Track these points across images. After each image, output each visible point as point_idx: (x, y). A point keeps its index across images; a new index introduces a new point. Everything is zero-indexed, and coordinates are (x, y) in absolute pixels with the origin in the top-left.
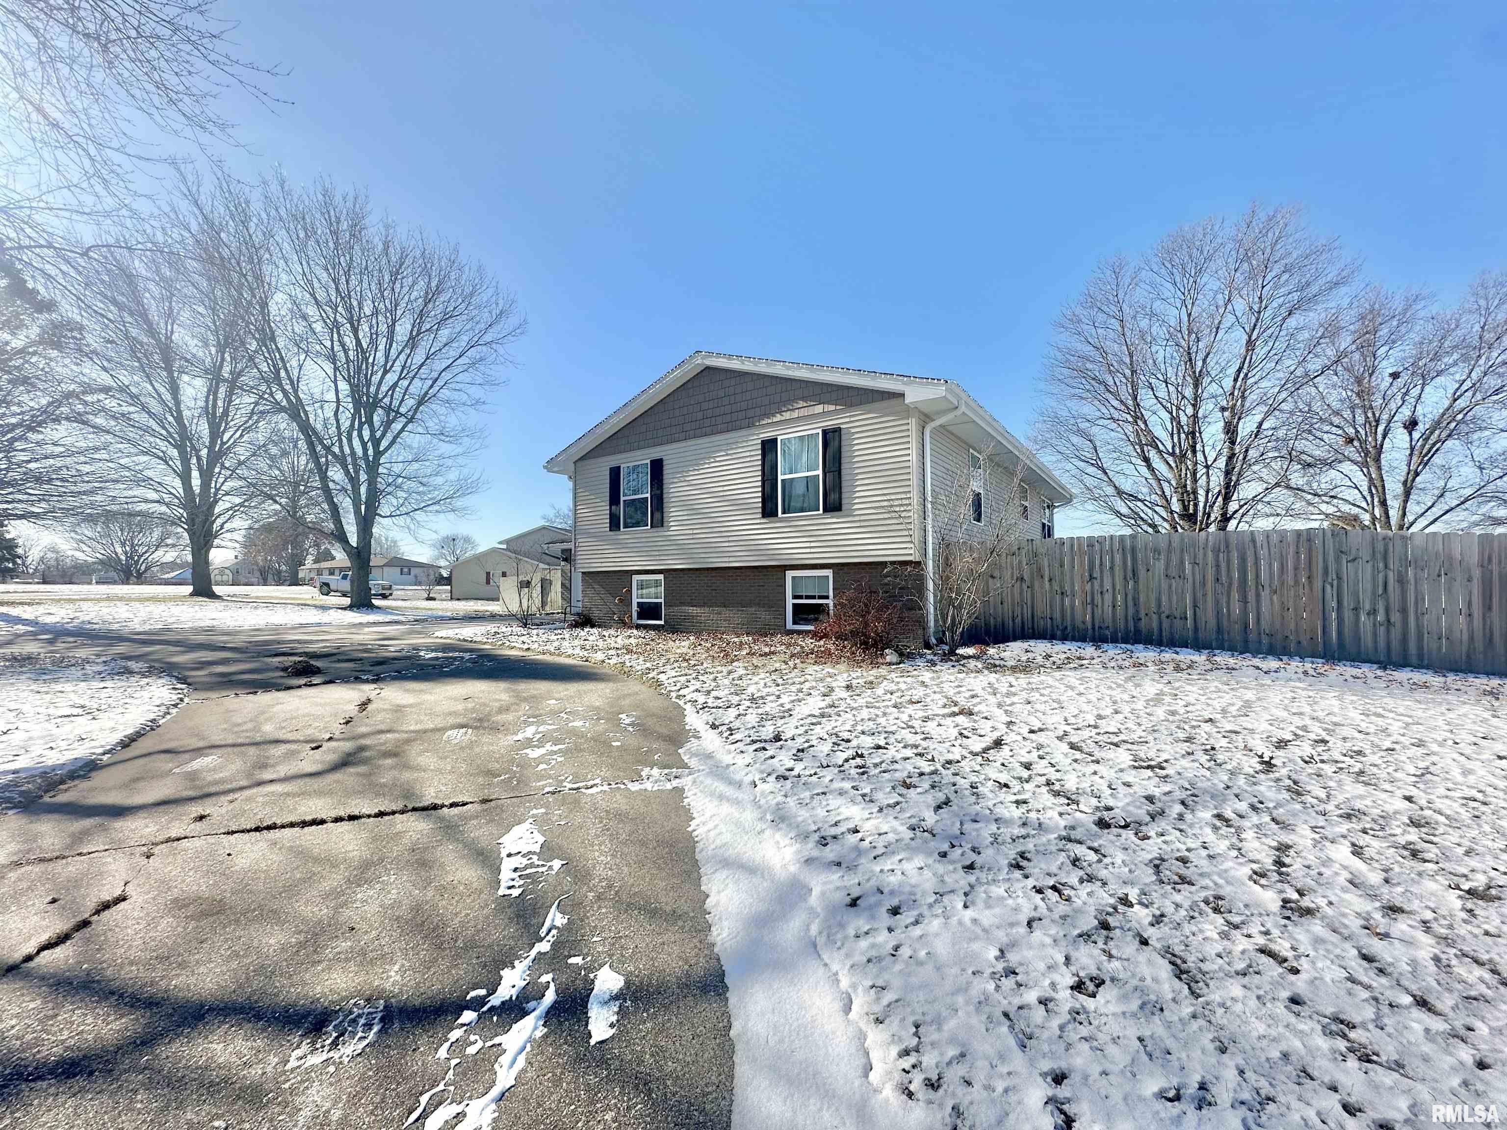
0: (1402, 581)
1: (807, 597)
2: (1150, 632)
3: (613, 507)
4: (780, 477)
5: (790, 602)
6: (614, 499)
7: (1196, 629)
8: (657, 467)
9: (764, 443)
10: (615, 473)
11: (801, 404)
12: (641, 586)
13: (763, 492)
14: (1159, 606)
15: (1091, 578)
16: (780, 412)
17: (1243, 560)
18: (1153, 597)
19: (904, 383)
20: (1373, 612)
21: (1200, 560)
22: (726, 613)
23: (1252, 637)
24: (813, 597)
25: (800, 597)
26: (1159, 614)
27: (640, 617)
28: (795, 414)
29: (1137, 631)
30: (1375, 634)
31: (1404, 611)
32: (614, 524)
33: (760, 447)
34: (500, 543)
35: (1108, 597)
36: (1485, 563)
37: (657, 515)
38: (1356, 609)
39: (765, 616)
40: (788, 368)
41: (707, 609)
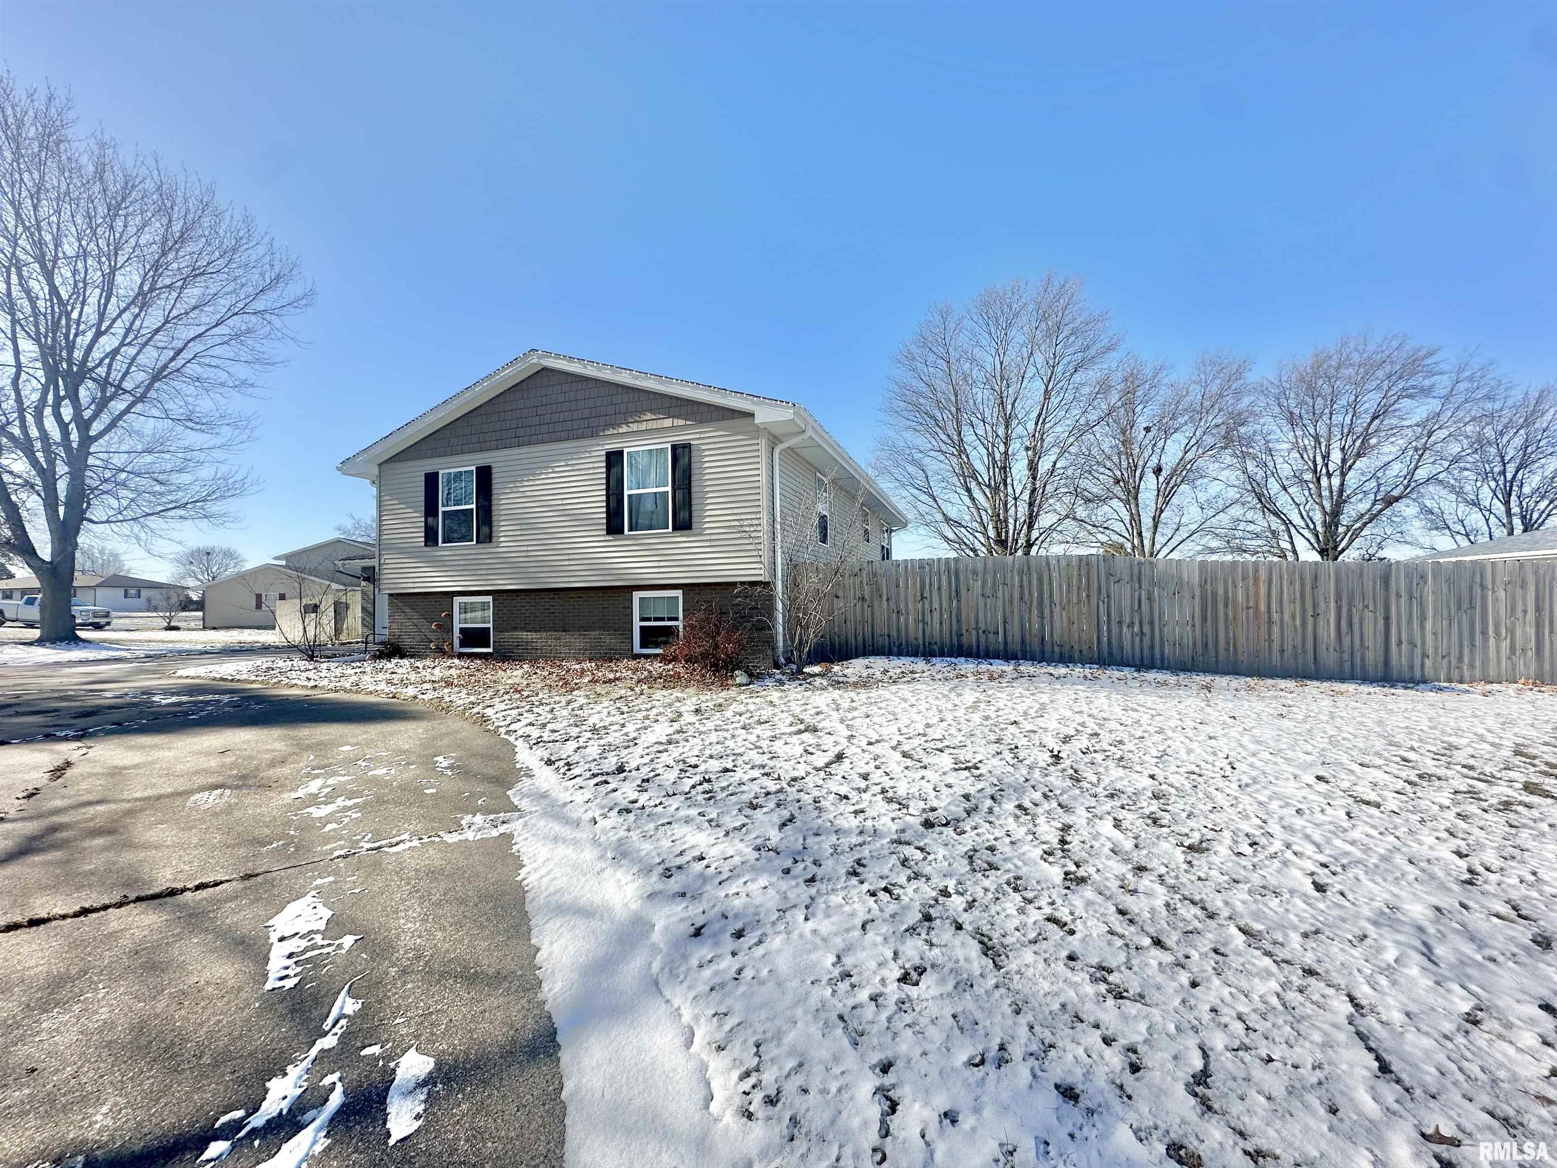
0: (1150, 599)
1: (656, 619)
2: (970, 647)
3: (430, 519)
4: (627, 493)
5: (637, 624)
6: (431, 509)
7: (1006, 643)
8: (484, 475)
9: (609, 455)
10: (431, 480)
11: (649, 416)
12: (465, 609)
13: (608, 506)
14: (977, 623)
15: (923, 598)
16: (627, 424)
17: (1040, 580)
18: (972, 615)
19: (754, 403)
20: (1131, 625)
21: (1008, 581)
22: (567, 638)
23: (1048, 648)
24: (662, 619)
25: (649, 619)
26: (977, 629)
27: (463, 644)
28: (643, 427)
29: (960, 646)
30: (1133, 643)
31: (1151, 623)
32: (431, 537)
33: (604, 458)
34: (276, 558)
35: (936, 615)
36: (1203, 583)
37: (485, 530)
38: (1120, 623)
39: (609, 640)
40: (636, 378)
41: (544, 634)
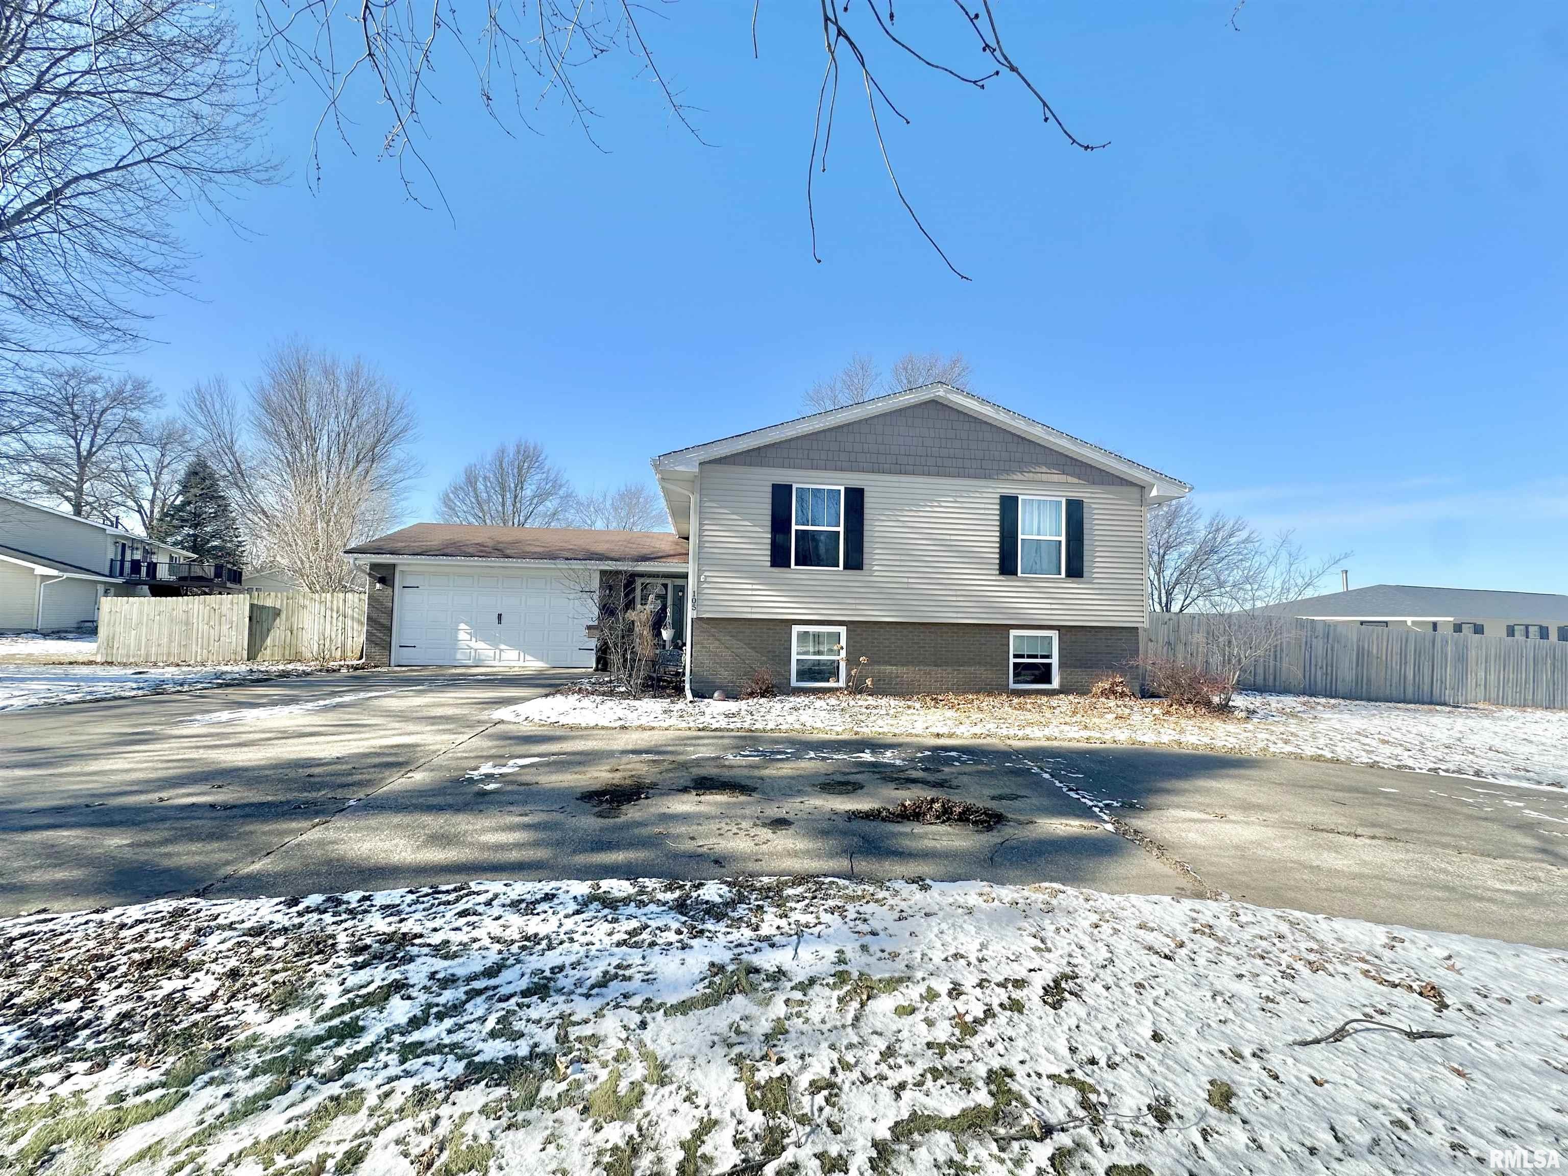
0: (1332, 650)
1: (1029, 656)
3: (780, 538)
4: (1020, 537)
5: (1012, 660)
6: (780, 525)
8: (855, 497)
9: (1003, 499)
10: (781, 494)
11: (1044, 469)
13: (1002, 548)
16: (1021, 472)
22: (939, 672)
24: (1035, 657)
25: (1022, 656)
27: (802, 676)
28: (1037, 478)
31: (1332, 667)
32: (779, 558)
33: (998, 501)
37: (855, 556)
38: (1316, 666)
39: (984, 674)
41: (911, 668)
